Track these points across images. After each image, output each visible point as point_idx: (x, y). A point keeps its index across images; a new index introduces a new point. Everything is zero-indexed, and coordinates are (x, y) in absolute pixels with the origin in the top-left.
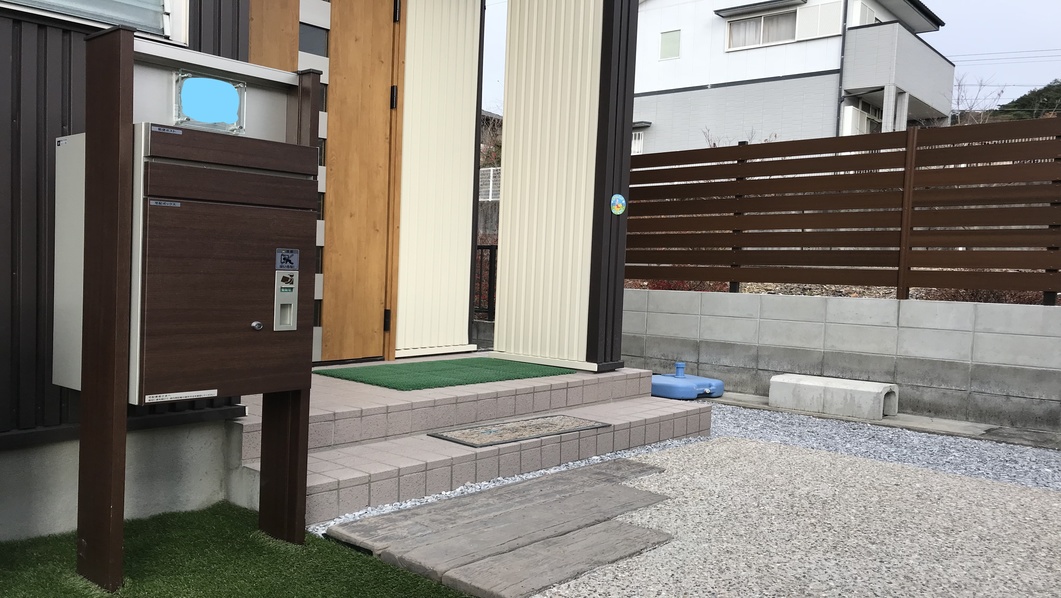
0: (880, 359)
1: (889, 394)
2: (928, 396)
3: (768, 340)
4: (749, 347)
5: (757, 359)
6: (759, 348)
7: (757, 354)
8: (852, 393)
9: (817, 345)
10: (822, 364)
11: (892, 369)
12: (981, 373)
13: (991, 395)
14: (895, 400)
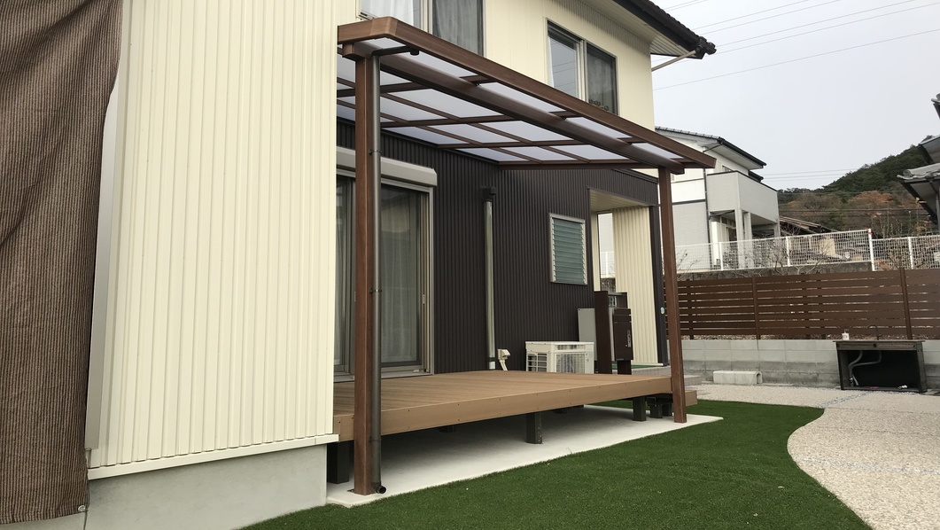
0: (753, 362)
1: (758, 375)
2: (773, 375)
3: (708, 358)
4: (701, 362)
5: (705, 366)
6: (705, 362)
7: (705, 364)
8: (745, 375)
9: (729, 359)
10: (732, 366)
11: (759, 366)
12: (790, 365)
13: (794, 373)
14: (761, 378)
